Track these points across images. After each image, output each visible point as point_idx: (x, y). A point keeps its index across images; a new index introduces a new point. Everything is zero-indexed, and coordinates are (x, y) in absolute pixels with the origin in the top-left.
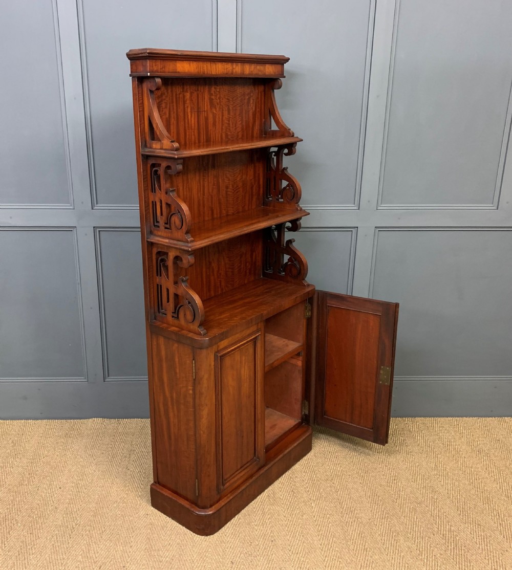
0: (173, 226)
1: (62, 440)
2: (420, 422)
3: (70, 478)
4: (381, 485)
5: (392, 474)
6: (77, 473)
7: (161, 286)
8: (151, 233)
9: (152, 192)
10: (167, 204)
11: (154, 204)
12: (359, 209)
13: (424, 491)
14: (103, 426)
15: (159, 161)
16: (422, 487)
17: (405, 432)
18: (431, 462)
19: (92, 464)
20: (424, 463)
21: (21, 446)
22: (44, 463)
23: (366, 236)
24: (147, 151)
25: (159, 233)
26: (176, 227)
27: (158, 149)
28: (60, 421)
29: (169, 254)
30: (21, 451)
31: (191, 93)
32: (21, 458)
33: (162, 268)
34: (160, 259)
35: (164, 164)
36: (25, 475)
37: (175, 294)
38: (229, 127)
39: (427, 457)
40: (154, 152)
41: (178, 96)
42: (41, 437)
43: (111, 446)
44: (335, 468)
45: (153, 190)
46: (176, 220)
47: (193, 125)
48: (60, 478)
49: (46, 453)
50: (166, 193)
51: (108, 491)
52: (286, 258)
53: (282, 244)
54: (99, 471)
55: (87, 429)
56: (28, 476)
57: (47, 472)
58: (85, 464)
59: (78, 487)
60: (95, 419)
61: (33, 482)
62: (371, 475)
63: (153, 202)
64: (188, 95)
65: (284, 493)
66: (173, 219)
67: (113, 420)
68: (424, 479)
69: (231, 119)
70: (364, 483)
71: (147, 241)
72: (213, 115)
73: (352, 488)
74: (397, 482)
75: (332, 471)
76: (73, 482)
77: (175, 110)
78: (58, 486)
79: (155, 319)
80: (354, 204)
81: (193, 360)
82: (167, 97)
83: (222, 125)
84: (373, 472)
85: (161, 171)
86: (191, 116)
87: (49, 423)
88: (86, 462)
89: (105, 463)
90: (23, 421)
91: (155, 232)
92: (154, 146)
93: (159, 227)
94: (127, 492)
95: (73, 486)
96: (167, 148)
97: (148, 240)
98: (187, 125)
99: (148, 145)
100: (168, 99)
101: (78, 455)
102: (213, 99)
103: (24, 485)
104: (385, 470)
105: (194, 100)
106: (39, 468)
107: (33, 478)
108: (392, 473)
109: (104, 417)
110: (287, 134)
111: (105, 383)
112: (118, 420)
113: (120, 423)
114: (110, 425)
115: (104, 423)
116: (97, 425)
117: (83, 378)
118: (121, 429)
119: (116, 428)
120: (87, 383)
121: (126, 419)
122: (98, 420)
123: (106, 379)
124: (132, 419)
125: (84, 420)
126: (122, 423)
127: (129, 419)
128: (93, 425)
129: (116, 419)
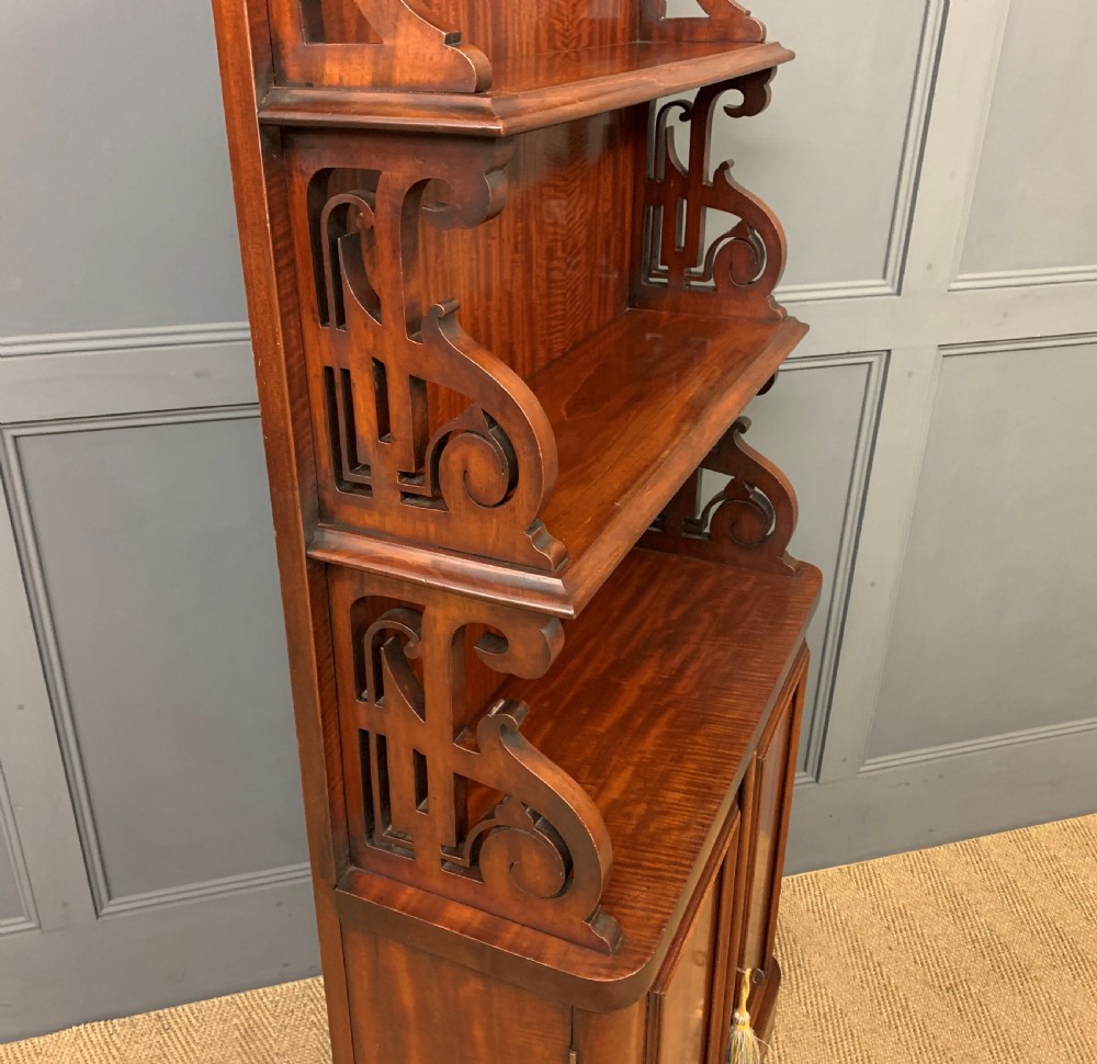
0: (453, 490)
7: (382, 740)
8: (323, 514)
9: (325, 319)
10: (417, 383)
11: (338, 383)
12: (899, 292)
15: (365, 157)
23: (910, 374)
24: (293, 103)
25: (371, 520)
26: (470, 494)
27: (362, 88)
29: (430, 611)
33: (386, 668)
34: (374, 628)
35: (399, 173)
37: (457, 777)
40: (338, 106)
45: (332, 311)
46: (472, 461)
50: (413, 326)
63: (329, 371)
66: (453, 457)
71: (308, 557)
79: (353, 860)
80: (884, 277)
81: (571, 1047)
85: (381, 214)
91: (350, 513)
92: (333, 70)
93: (365, 488)
96: (422, 77)
97: (318, 554)
99: (293, 69)
110: (740, 34)
111: (101, 919)
112: (160, 1017)
113: (170, 1027)
114: (136, 1042)
115: (114, 1037)
116: (93, 1052)
117: (22, 919)
118: (177, 1055)
119: (158, 1051)
120: (38, 932)
121: (186, 1007)
122: (95, 1032)
123: (102, 908)
124: (203, 1002)
125: (42, 1039)
126: (175, 1027)
127: (193, 1005)
128: (78, 1055)
129: (152, 1013)
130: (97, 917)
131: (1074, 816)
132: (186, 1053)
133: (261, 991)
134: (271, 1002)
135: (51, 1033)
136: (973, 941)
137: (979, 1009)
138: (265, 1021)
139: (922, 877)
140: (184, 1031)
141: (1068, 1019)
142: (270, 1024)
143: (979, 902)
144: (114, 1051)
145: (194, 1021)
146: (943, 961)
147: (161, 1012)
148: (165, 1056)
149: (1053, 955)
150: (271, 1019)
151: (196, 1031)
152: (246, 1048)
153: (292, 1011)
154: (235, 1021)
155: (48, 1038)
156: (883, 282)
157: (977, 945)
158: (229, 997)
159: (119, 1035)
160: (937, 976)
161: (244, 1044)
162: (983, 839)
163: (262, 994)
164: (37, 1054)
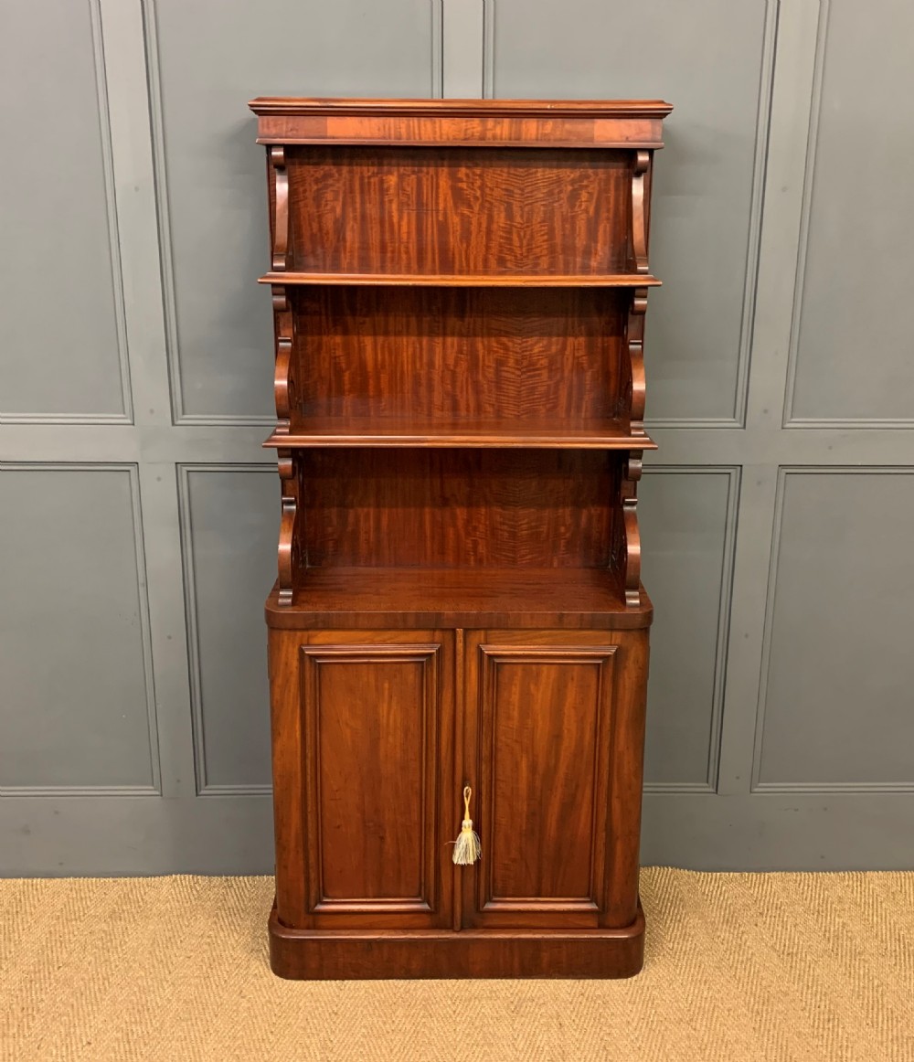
1: (104, 926)
2: (877, 882)
3: (114, 1017)
4: (800, 1032)
5: (822, 1007)
6: (130, 1006)
12: (744, 427)
13: (895, 1048)
14: (195, 892)
16: (890, 1038)
17: (846, 907)
18: (905, 976)
19: (164, 983)
20: (891, 980)
21: (10, 940)
22: (57, 981)
23: (759, 483)
28: (102, 880)
30: (10, 952)
31: (401, 177)
32: (7, 971)
36: (13, 1012)
38: (511, 244)
39: (895, 965)
41: (366, 180)
42: (58, 918)
43: (208, 940)
44: (696, 992)
47: (404, 236)
48: (92, 1017)
49: (65, 956)
51: (196, 1049)
54: (178, 1000)
55: (159, 901)
56: (20, 1015)
57: (64, 1004)
58: (150, 983)
59: (129, 1042)
60: (178, 876)
61: (29, 1027)
62: (775, 1008)
64: (392, 180)
65: (585, 1053)
67: (216, 880)
68: (892, 1019)
69: (514, 230)
70: (762, 1028)
72: (462, 220)
73: (736, 1041)
74: (833, 1026)
75: (690, 998)
76: (118, 1029)
77: (358, 206)
78: (84, 1038)
82: (338, 181)
83: (489, 239)
84: (780, 1001)
86: (400, 218)
87: (77, 887)
88: (152, 979)
89: (192, 981)
90: (20, 881)
94: (237, 1052)
95: (117, 1039)
98: (387, 236)
100: (340, 184)
101: (135, 961)
102: (462, 189)
103: (8, 1036)
104: (806, 998)
105: (409, 189)
106: (46, 993)
107: (30, 1017)
108: (823, 1003)
111: (199, 798)
112: (227, 880)
113: (232, 886)
114: (209, 890)
115: (197, 885)
116: (181, 891)
117: (151, 788)
118: (232, 901)
119: (221, 897)
120: (160, 799)
121: (245, 878)
122: (185, 880)
123: (200, 790)
124: (257, 877)
125: (153, 879)
126: (235, 887)
128: (172, 890)
129: (223, 878)
130: (197, 795)
132: (238, 900)
136: (825, 931)
137: (807, 969)
139: (806, 888)
140: (241, 890)
141: (875, 986)
143: (844, 910)
145: (248, 886)
146: (794, 939)
147: (229, 878)
148: (225, 900)
149: (886, 949)
151: (248, 891)
155: (156, 878)
156: (733, 420)
157: (827, 934)
159: (199, 884)
160: (784, 946)
164: (148, 886)
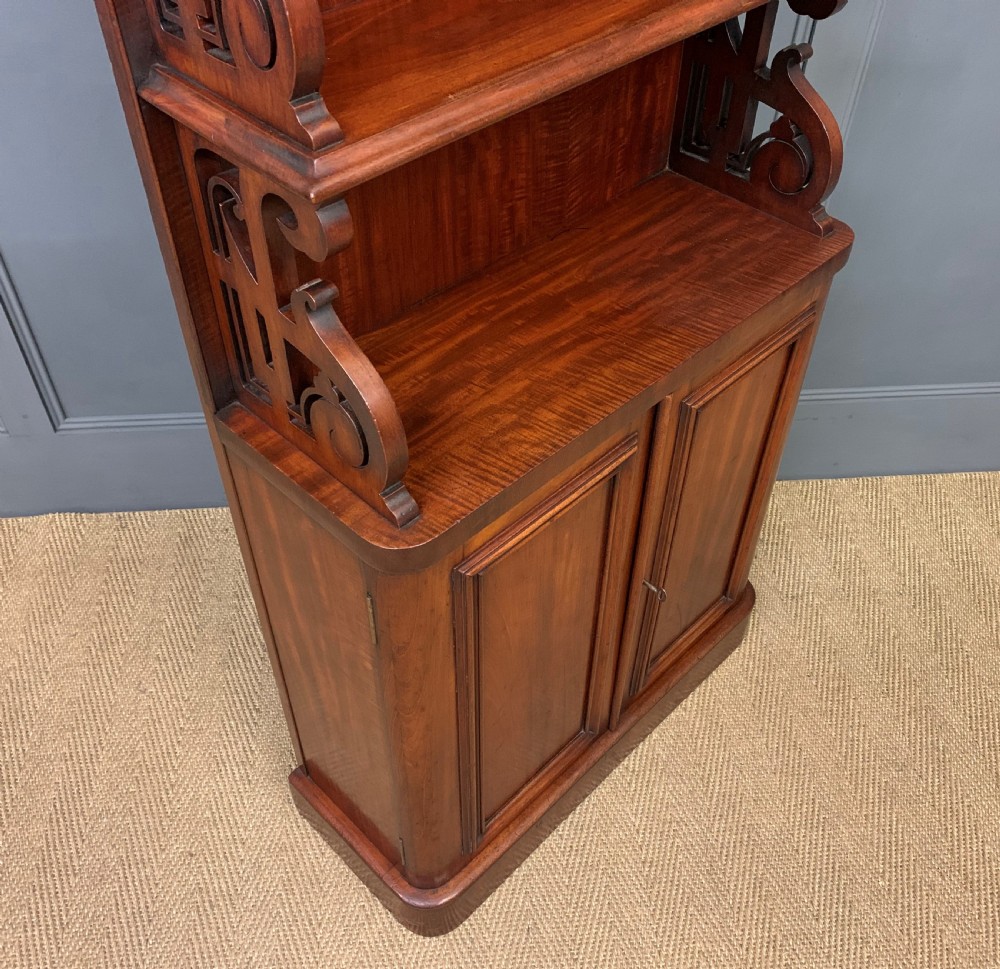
2: (895, 490)
4: (806, 708)
5: (832, 671)
7: (235, 293)
13: (913, 724)
16: (908, 709)
17: (860, 526)
19: (44, 675)
20: (909, 628)
37: (286, 342)
39: (915, 606)
43: (98, 609)
51: (85, 772)
52: (765, 117)
53: (759, 60)
54: (61, 699)
55: (34, 551)
58: (26, 676)
62: (778, 675)
68: (910, 683)
70: (763, 704)
71: (139, 96)
74: (844, 697)
88: (27, 670)
89: (79, 670)
97: (144, 94)
104: (813, 659)
108: (832, 665)
109: (79, 510)
111: (58, 433)
112: (120, 517)
113: (126, 526)
114: (97, 534)
115: (81, 527)
116: (62, 535)
118: (127, 548)
119: (113, 543)
120: (7, 435)
121: (142, 513)
122: (65, 520)
123: (59, 424)
124: (157, 512)
125: (25, 520)
127: (148, 513)
128: (50, 535)
129: (114, 514)
130: (55, 430)
131: (987, 470)
132: (134, 547)
133: (205, 510)
134: (212, 520)
135: (33, 516)
136: (836, 562)
137: (814, 617)
138: (203, 533)
139: (813, 502)
140: (137, 531)
141: (891, 637)
142: (207, 536)
143: (857, 531)
144: (79, 537)
146: (799, 575)
147: (121, 514)
148: (118, 547)
149: (904, 585)
150: (208, 533)
151: (147, 533)
152: (183, 552)
153: (227, 530)
154: (180, 530)
155: (29, 519)
157: (837, 566)
158: (178, 511)
159: (85, 526)
160: (788, 585)
161: (181, 548)
162: (887, 479)
163: (206, 513)
164: (20, 530)
